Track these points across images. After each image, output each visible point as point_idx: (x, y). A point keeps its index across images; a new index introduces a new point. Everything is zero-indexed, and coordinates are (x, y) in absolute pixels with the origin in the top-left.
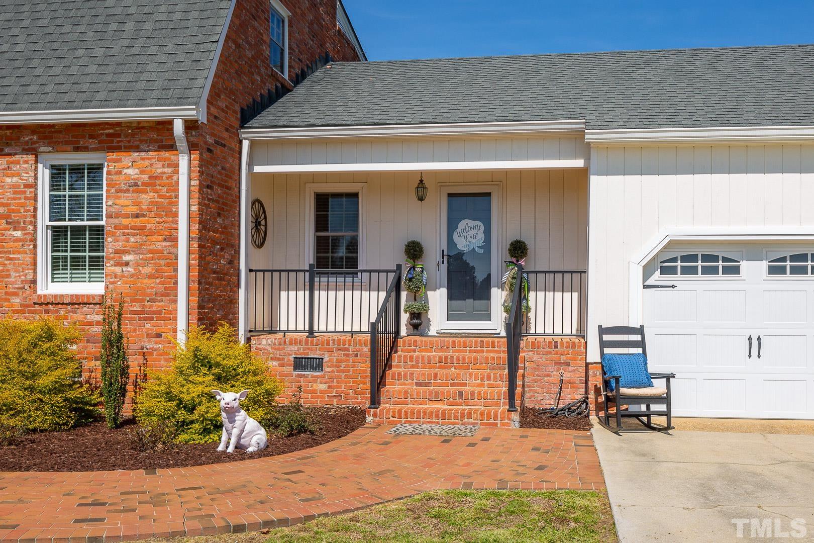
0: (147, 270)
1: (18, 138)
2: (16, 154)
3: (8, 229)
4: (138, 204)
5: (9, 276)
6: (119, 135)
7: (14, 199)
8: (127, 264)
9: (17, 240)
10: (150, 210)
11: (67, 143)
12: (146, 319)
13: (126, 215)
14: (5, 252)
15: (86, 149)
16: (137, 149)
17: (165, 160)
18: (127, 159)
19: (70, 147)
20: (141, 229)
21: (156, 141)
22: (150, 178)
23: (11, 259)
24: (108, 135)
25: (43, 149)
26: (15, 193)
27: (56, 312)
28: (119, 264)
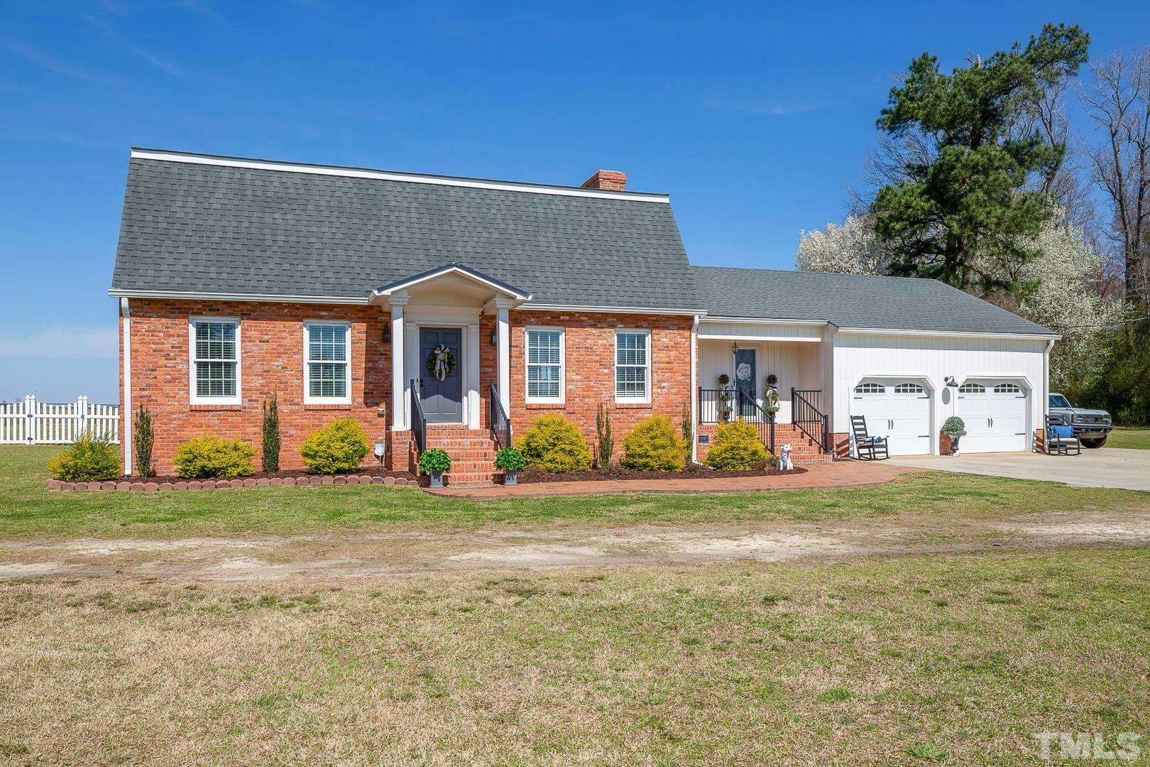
0: (674, 391)
1: (606, 319)
2: (604, 328)
3: (601, 369)
4: (669, 357)
5: (602, 394)
6: (658, 321)
7: (604, 352)
8: (664, 388)
9: (606, 374)
10: (675, 360)
11: (632, 323)
12: (674, 416)
13: (663, 363)
14: (600, 381)
15: (642, 327)
16: (668, 328)
17: (681, 335)
18: (663, 333)
19: (633, 326)
20: (670, 370)
21: (677, 325)
22: (675, 343)
23: (603, 385)
24: (653, 320)
25: (619, 326)
26: (604, 349)
27: (628, 413)
28: (659, 388)
